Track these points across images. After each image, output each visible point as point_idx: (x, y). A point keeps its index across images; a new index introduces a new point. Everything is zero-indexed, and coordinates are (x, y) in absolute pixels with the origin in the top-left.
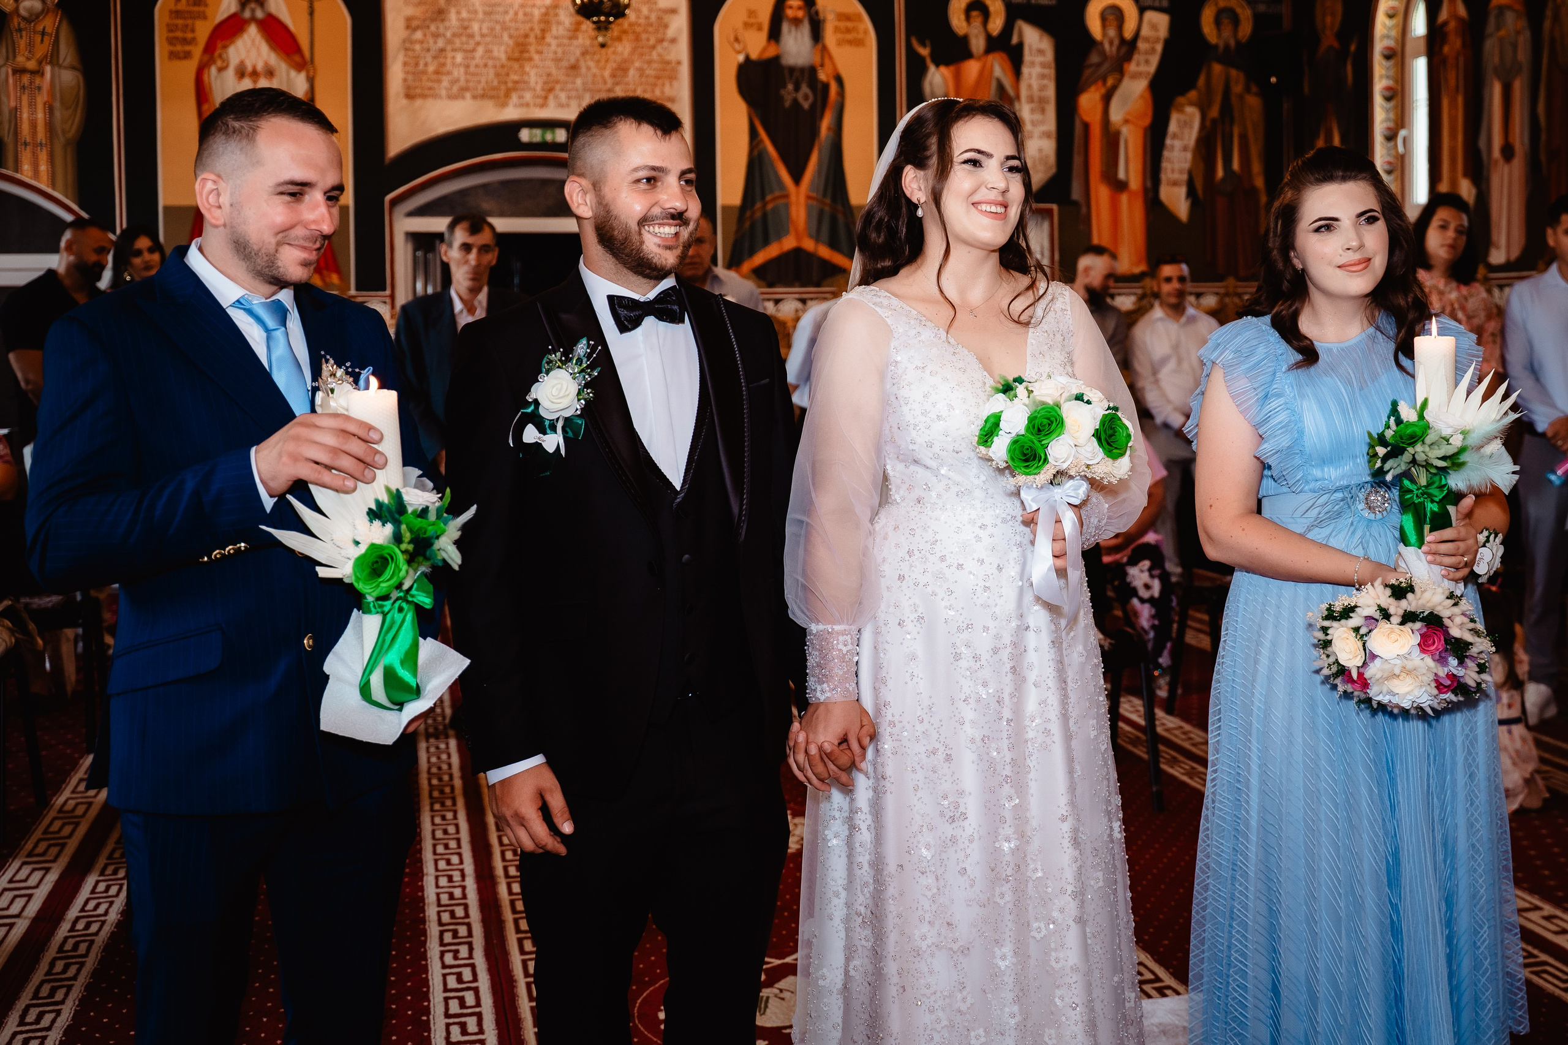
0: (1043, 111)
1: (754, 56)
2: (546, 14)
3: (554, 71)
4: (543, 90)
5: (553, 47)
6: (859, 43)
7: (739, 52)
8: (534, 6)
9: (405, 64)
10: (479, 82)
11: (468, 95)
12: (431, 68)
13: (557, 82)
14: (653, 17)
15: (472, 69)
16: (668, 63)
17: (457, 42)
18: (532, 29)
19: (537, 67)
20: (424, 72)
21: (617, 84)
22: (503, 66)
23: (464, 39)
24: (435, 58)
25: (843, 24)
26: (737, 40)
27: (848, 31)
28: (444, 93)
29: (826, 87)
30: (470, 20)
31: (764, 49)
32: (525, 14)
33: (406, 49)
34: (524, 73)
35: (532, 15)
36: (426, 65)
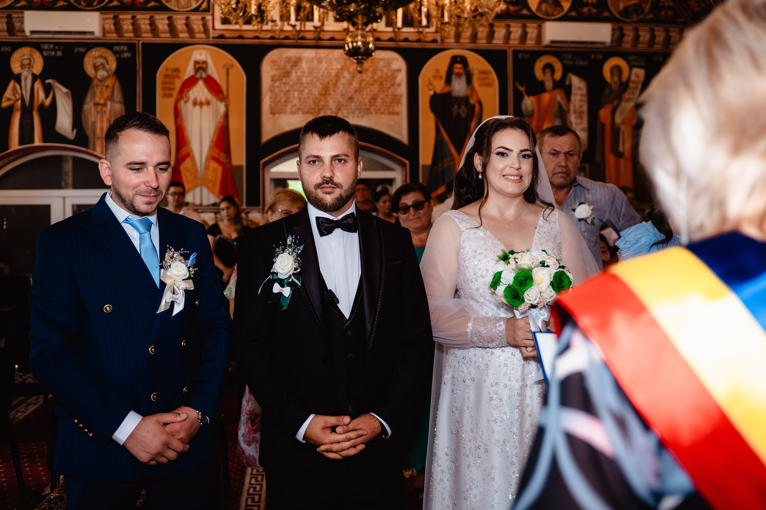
0: (581, 118)
1: (438, 91)
2: (338, 73)
3: (341, 100)
4: (336, 109)
5: (341, 89)
6: (490, 85)
7: (431, 90)
8: (332, 69)
9: (271, 98)
10: (305, 106)
11: (300, 112)
12: (283, 100)
13: (343, 105)
14: (389, 74)
15: (302, 100)
16: (396, 95)
17: (295, 87)
18: (331, 80)
19: (333, 98)
20: (280, 102)
21: (371, 106)
22: (317, 98)
23: (299, 85)
24: (285, 94)
25: (482, 76)
26: (430, 84)
27: (485, 79)
28: (288, 111)
29: (473, 106)
30: (301, 76)
31: (443, 88)
32: (328, 73)
33: (272, 91)
34: (327, 101)
35: (331, 73)
36: (281, 98)
